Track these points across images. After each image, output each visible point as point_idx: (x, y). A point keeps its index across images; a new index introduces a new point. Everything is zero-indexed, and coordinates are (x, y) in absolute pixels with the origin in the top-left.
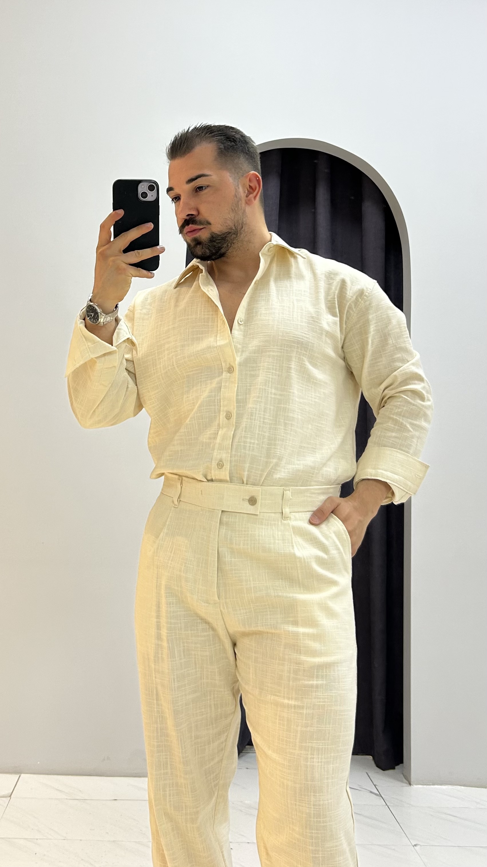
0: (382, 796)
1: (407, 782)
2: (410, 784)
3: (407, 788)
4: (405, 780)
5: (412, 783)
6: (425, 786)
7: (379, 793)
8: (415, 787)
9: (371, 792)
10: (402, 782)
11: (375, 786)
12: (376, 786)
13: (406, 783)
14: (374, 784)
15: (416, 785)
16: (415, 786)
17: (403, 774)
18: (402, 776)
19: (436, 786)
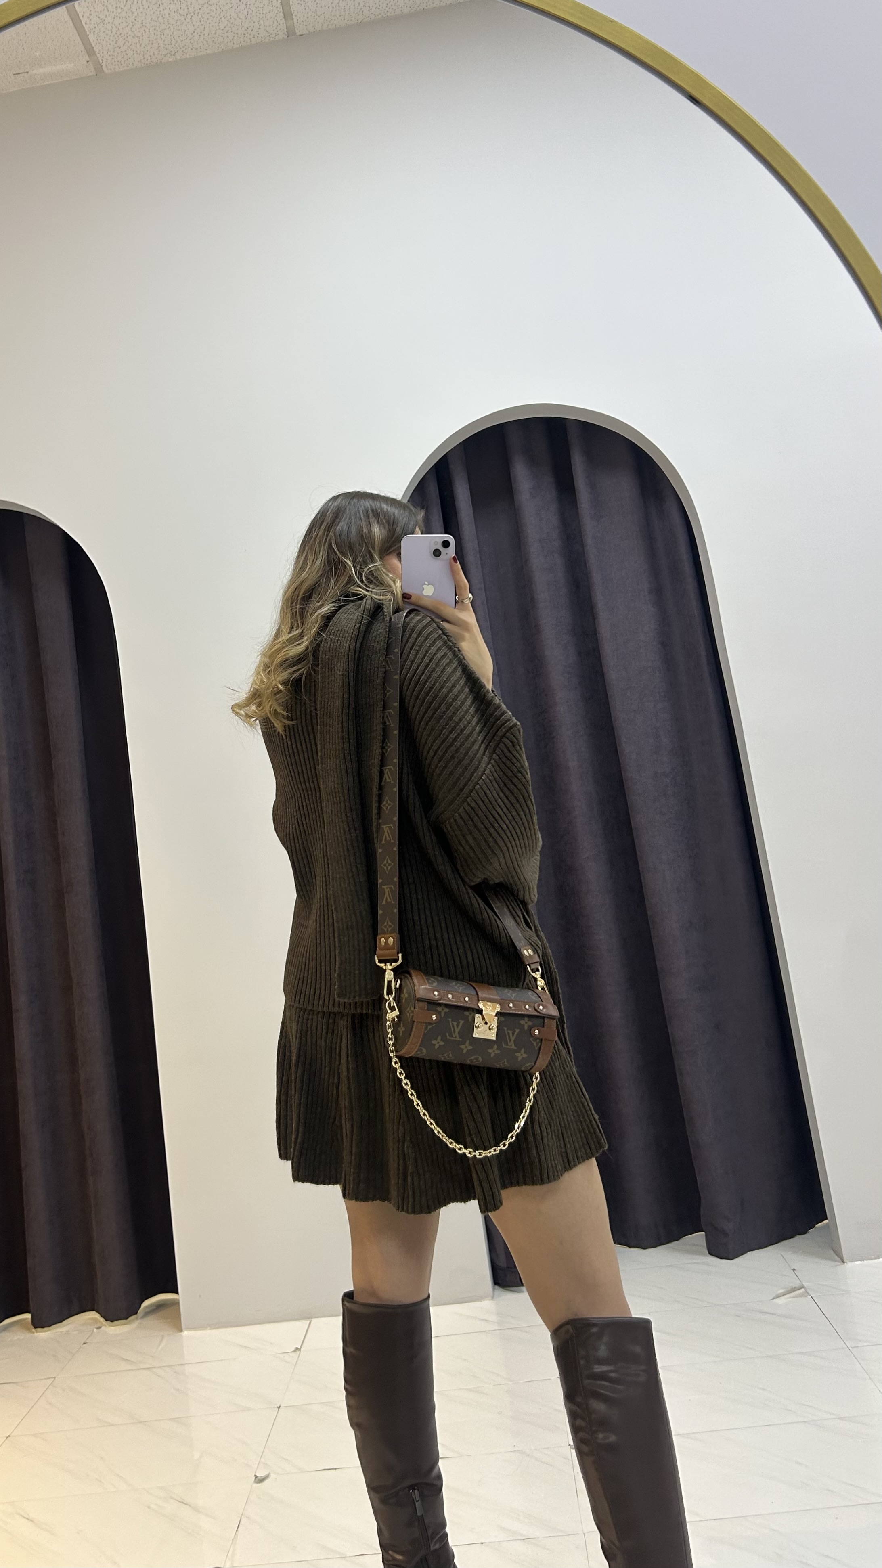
1: (839, 1259)
2: (843, 1262)
3: (841, 1267)
4: (836, 1257)
5: (845, 1260)
8: (849, 1265)
13: (839, 1262)
15: (852, 1261)
16: (851, 1264)
17: (832, 1249)
18: (832, 1252)
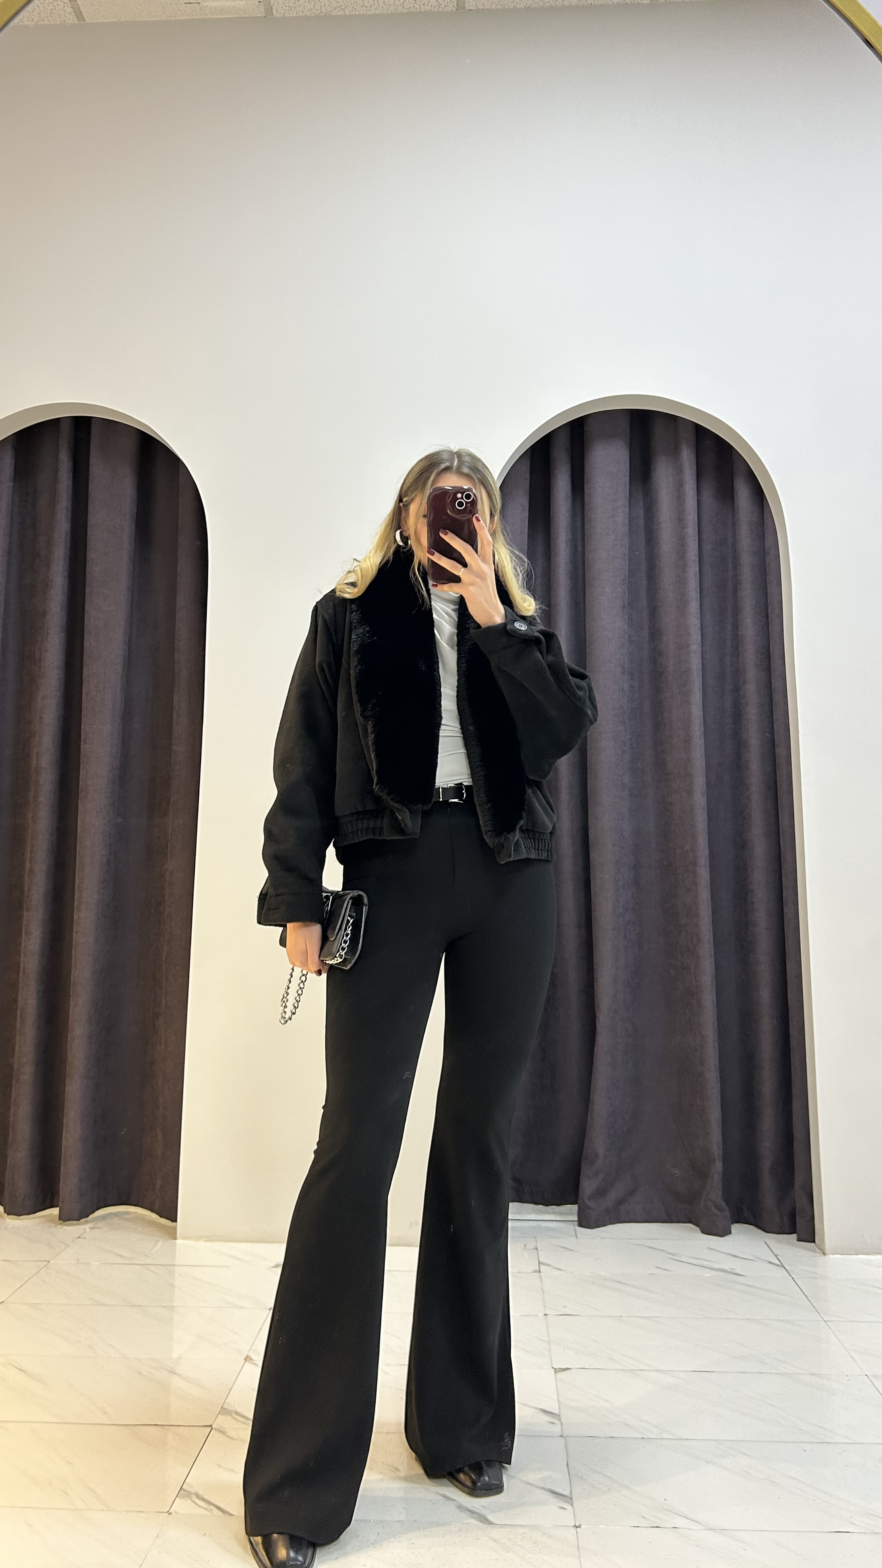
0: (785, 1267)
1: (821, 1252)
2: (824, 1254)
3: (821, 1259)
5: (826, 1252)
6: (845, 1256)
7: (780, 1264)
8: (832, 1258)
9: (770, 1263)
10: (815, 1252)
11: (776, 1256)
12: (778, 1256)
14: (775, 1253)
15: (834, 1255)
16: (831, 1256)
19: (860, 1256)
